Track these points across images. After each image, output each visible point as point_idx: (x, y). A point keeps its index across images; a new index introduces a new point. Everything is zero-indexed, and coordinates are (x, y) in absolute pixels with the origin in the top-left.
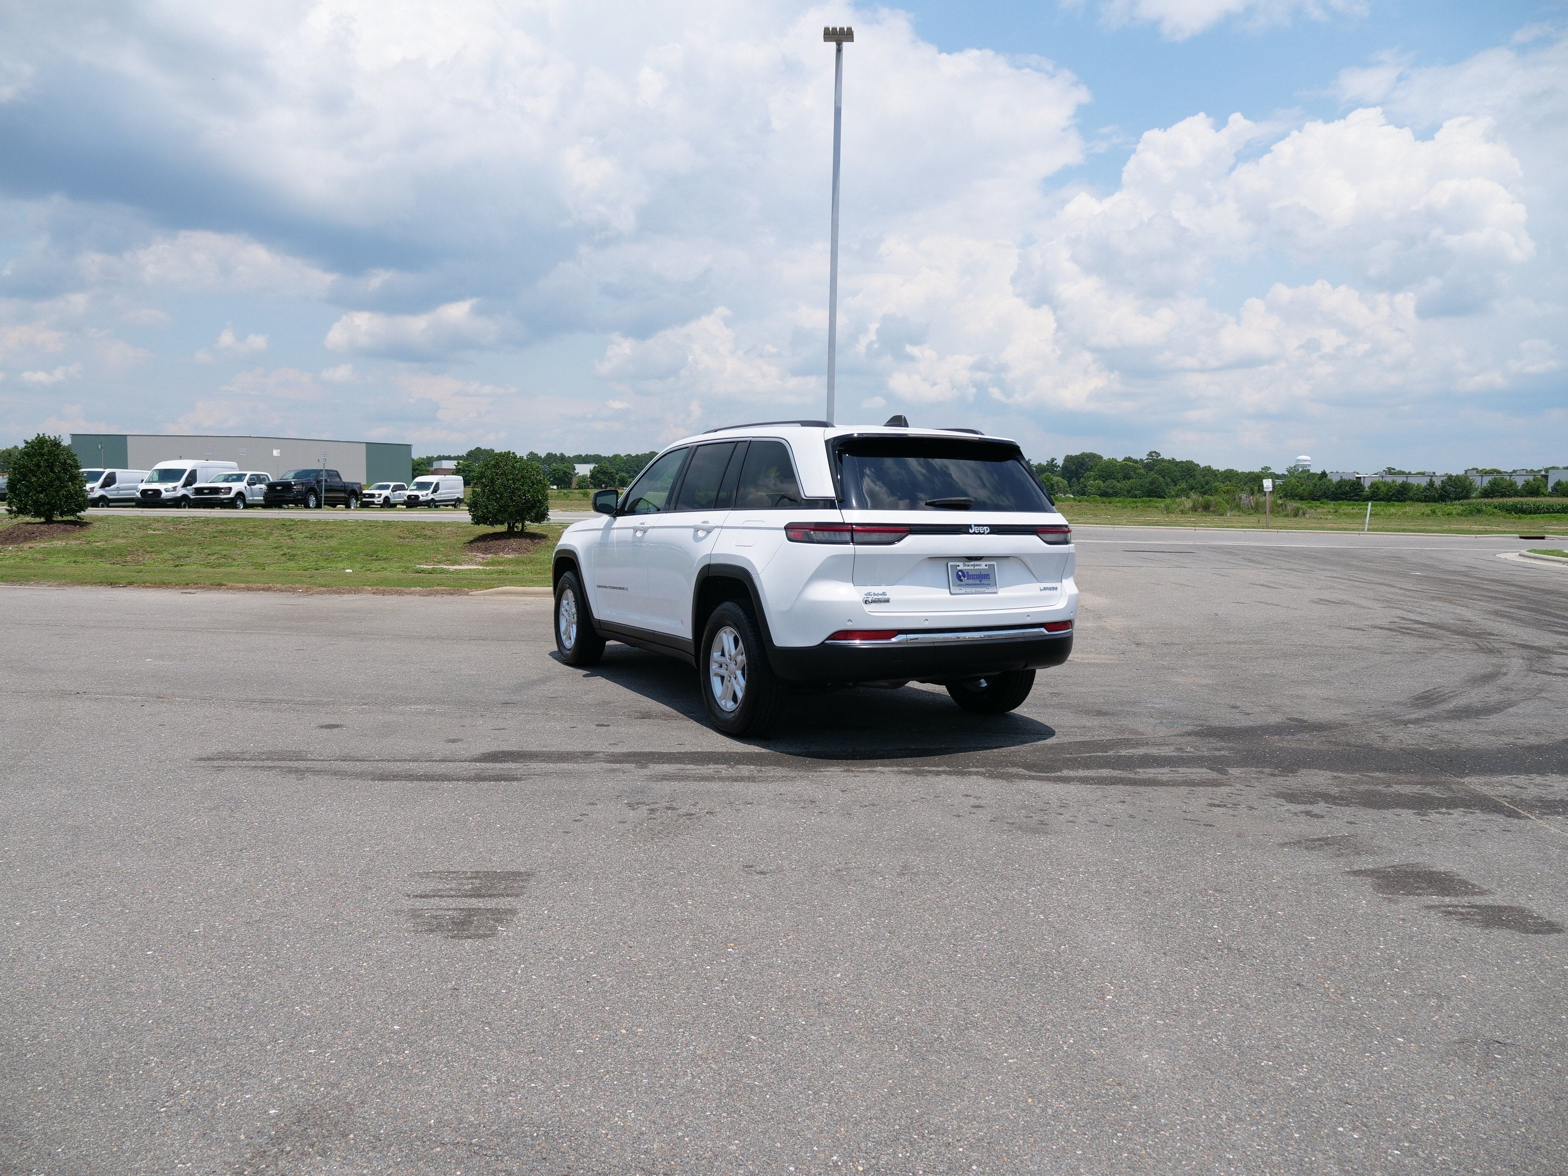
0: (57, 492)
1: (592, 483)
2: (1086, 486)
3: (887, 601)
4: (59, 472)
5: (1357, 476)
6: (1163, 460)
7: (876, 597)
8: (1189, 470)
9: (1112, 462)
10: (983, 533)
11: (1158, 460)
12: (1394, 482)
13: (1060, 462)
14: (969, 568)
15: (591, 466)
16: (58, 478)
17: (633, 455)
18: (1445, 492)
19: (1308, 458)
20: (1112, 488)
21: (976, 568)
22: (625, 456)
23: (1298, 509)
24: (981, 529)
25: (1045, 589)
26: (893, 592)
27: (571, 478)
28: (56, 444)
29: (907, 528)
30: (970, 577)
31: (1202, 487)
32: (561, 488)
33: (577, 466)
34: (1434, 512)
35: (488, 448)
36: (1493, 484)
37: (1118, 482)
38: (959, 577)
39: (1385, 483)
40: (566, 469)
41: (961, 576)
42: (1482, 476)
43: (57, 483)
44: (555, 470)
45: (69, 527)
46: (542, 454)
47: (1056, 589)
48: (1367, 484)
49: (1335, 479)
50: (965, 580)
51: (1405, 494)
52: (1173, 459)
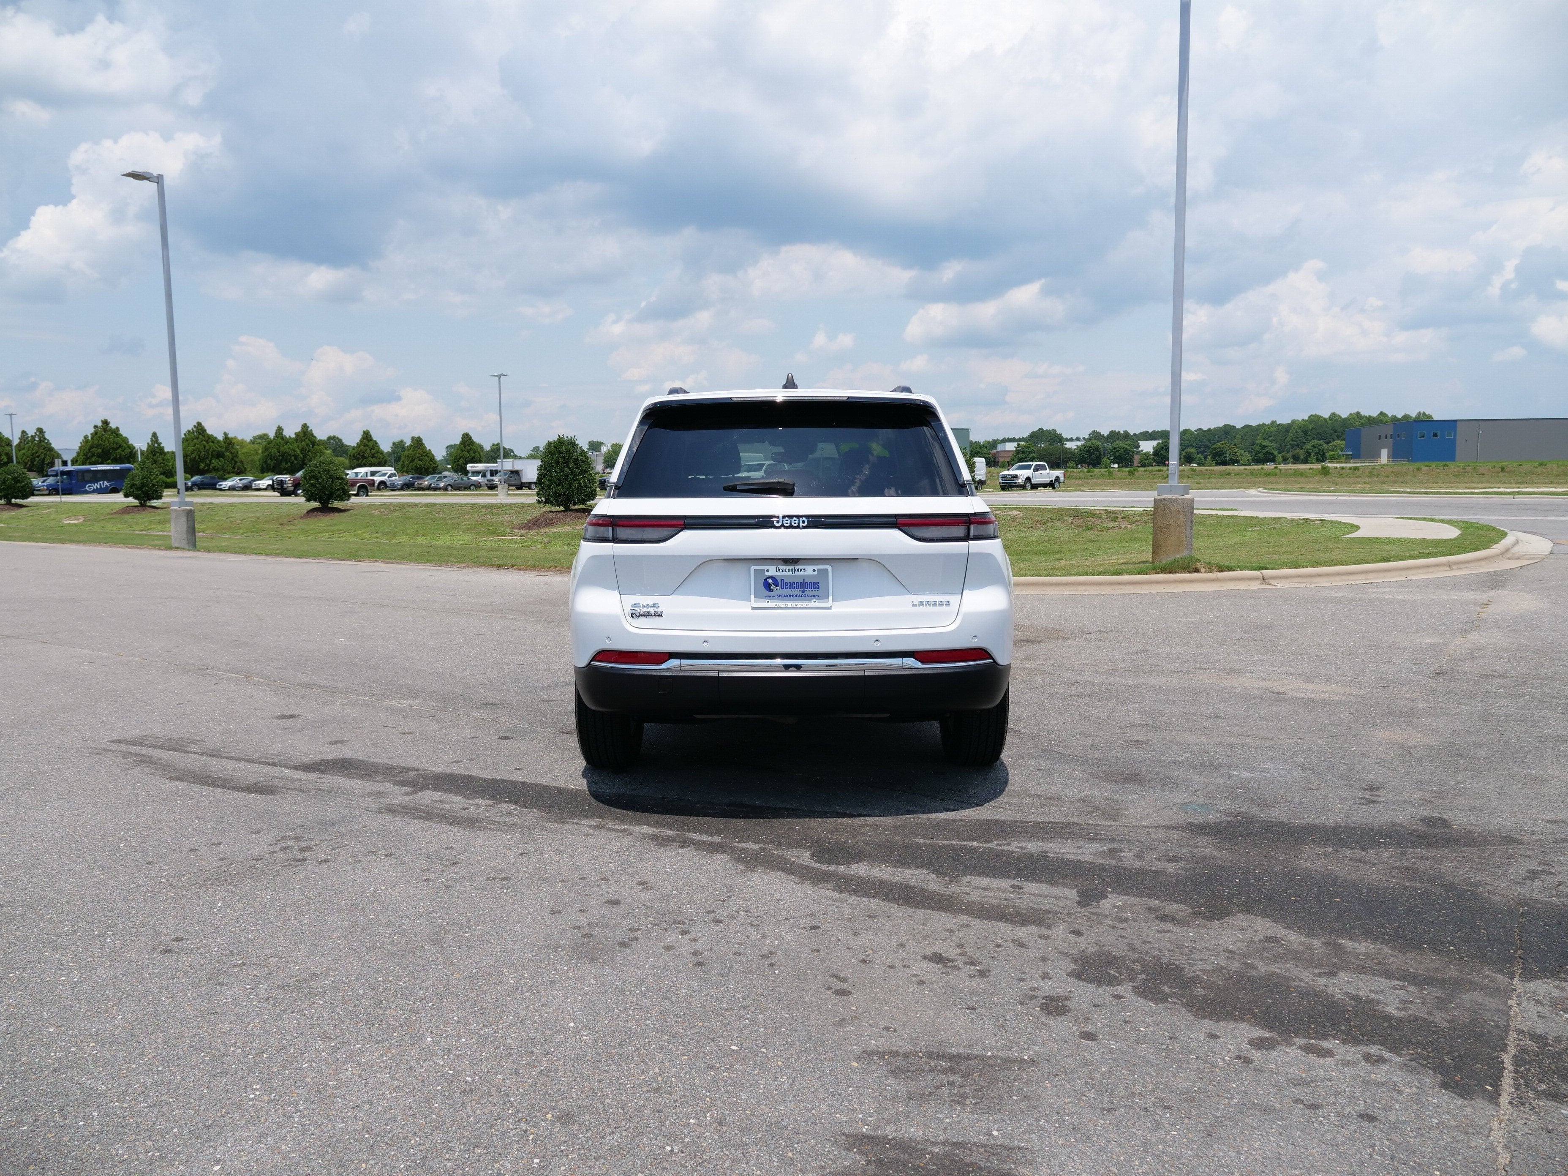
0: (571, 484)
1: (1155, 461)
3: (660, 615)
4: (573, 467)
7: (645, 609)
10: (798, 527)
14: (785, 573)
15: (1154, 443)
16: (572, 473)
17: (1204, 429)
21: (797, 573)
22: (1196, 431)
24: (787, 522)
25: (921, 603)
26: (666, 603)
27: (1133, 456)
28: (572, 443)
29: (681, 522)
30: (785, 585)
32: (1123, 467)
33: (1141, 443)
35: (1050, 428)
38: (768, 587)
40: (1127, 447)
41: (769, 586)
43: (570, 477)
44: (1115, 448)
45: (579, 515)
46: (1105, 432)
47: (948, 603)
50: (777, 590)
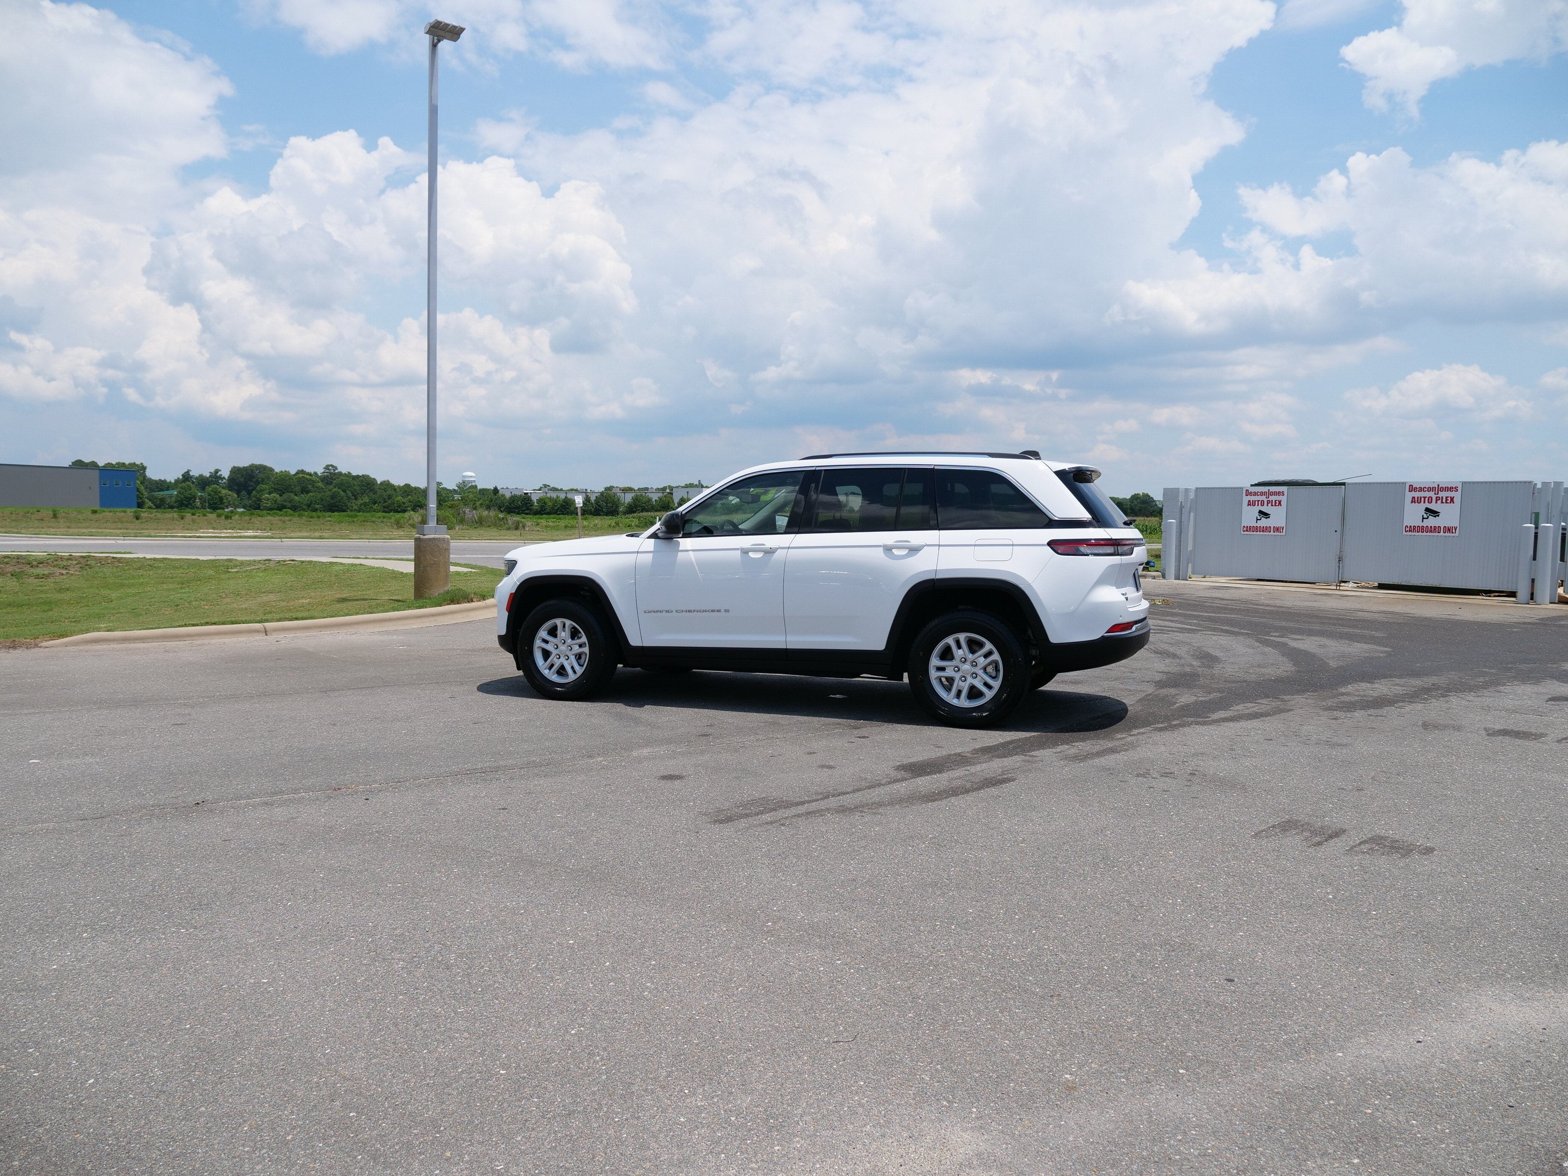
2: (260, 500)
5: (525, 492)
6: (340, 474)
8: (368, 484)
9: (285, 476)
11: (335, 474)
12: (558, 497)
13: (225, 473)
18: (599, 506)
19: (473, 474)
20: (290, 502)
23: (518, 522)
31: (385, 502)
34: (617, 524)
36: (636, 499)
37: (296, 495)
39: (550, 499)
42: (625, 493)
48: (535, 498)
49: (508, 495)
51: (568, 508)
52: (349, 473)
